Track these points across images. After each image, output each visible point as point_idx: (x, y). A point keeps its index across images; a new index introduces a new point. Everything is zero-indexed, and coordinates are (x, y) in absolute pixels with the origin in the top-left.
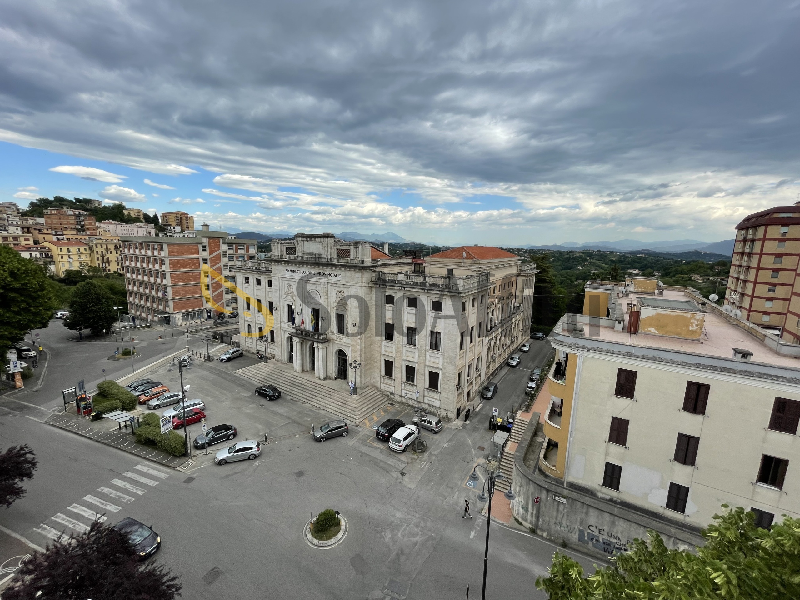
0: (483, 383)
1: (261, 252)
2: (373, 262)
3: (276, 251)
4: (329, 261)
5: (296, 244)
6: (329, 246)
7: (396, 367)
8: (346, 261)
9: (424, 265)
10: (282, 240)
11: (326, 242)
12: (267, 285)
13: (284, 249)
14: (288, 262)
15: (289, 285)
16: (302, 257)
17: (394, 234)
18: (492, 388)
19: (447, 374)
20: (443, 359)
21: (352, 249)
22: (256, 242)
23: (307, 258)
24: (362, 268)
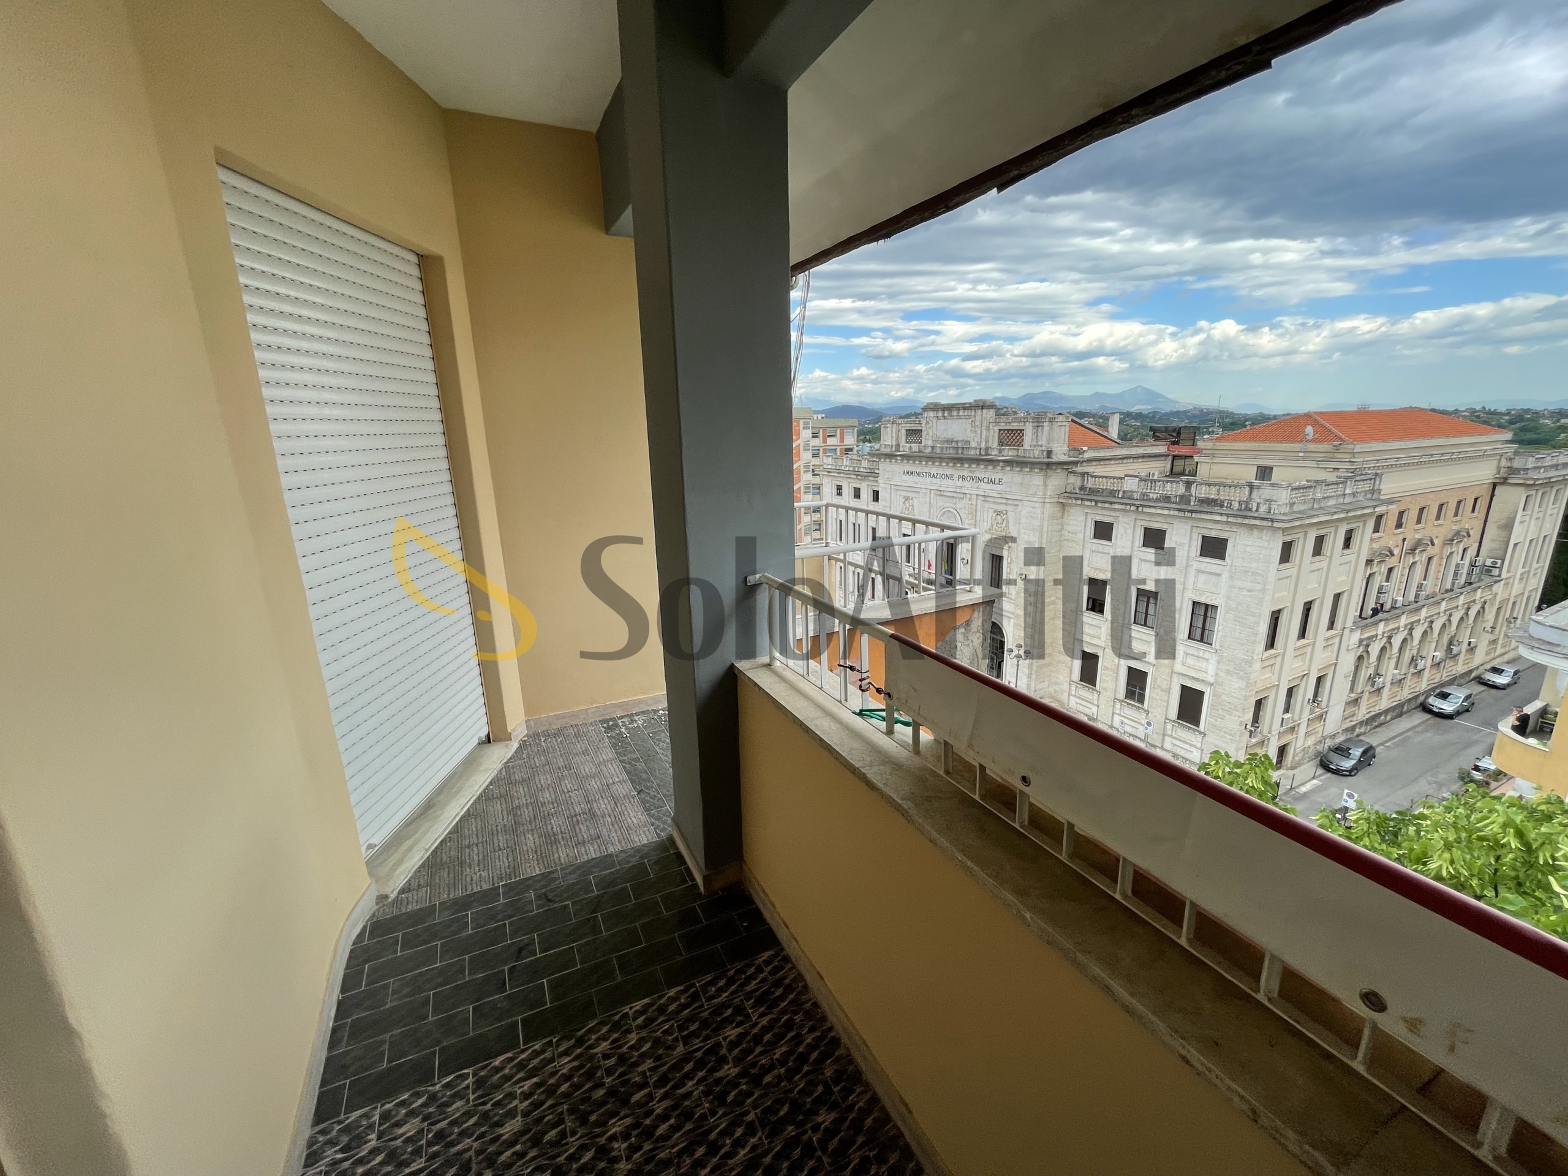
0: (1333, 736)
1: (864, 441)
2: (1072, 453)
3: (889, 437)
4: (983, 453)
5: (924, 422)
6: (985, 424)
7: (1106, 668)
8: (1015, 453)
9: (1196, 459)
10: (901, 418)
11: (978, 418)
12: (871, 498)
13: (904, 432)
14: (906, 457)
15: (907, 499)
16: (933, 448)
17: (1148, 391)
18: (1357, 752)
19: (1223, 697)
20: (1219, 662)
21: (1029, 429)
22: (857, 424)
23: (942, 448)
24: (1048, 465)
